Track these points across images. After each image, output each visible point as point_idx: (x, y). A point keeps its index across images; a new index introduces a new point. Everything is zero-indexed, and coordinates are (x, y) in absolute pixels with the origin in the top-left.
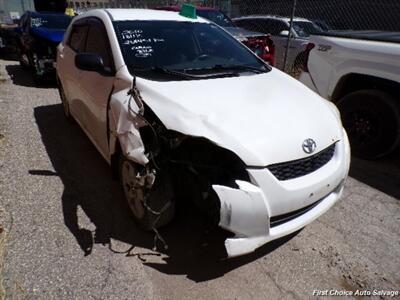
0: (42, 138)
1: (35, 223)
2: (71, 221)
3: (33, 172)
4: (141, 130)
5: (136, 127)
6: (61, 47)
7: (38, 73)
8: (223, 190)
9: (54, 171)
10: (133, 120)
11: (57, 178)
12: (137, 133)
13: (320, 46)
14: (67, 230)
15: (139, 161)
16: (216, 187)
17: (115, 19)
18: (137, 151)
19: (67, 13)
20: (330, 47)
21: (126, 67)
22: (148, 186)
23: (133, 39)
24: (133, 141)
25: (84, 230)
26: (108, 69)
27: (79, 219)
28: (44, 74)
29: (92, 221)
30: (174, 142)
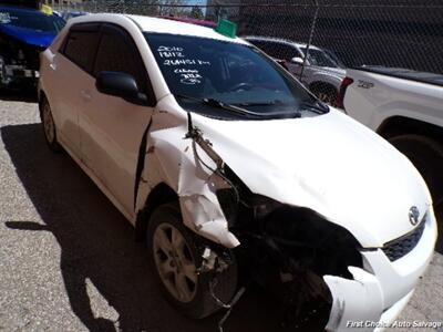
0: (17, 171)
1: (27, 311)
2: (80, 306)
3: (11, 225)
4: (220, 194)
5: (211, 189)
6: (49, 54)
7: (3, 81)
8: (337, 282)
9: (42, 223)
10: (208, 179)
11: (49, 234)
12: (213, 198)
13: (361, 82)
14: (77, 320)
15: (223, 241)
16: (328, 279)
17: (146, 29)
18: (216, 225)
19: (44, 11)
20: (372, 85)
21: (172, 97)
22: (219, 270)
23: (173, 59)
24: (206, 210)
25: (101, 319)
26: (143, 96)
27: (92, 301)
28: (11, 83)
29: (110, 304)
30: (258, 210)
